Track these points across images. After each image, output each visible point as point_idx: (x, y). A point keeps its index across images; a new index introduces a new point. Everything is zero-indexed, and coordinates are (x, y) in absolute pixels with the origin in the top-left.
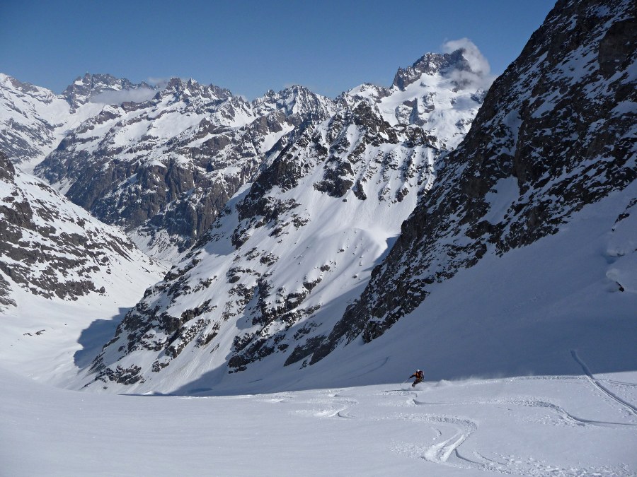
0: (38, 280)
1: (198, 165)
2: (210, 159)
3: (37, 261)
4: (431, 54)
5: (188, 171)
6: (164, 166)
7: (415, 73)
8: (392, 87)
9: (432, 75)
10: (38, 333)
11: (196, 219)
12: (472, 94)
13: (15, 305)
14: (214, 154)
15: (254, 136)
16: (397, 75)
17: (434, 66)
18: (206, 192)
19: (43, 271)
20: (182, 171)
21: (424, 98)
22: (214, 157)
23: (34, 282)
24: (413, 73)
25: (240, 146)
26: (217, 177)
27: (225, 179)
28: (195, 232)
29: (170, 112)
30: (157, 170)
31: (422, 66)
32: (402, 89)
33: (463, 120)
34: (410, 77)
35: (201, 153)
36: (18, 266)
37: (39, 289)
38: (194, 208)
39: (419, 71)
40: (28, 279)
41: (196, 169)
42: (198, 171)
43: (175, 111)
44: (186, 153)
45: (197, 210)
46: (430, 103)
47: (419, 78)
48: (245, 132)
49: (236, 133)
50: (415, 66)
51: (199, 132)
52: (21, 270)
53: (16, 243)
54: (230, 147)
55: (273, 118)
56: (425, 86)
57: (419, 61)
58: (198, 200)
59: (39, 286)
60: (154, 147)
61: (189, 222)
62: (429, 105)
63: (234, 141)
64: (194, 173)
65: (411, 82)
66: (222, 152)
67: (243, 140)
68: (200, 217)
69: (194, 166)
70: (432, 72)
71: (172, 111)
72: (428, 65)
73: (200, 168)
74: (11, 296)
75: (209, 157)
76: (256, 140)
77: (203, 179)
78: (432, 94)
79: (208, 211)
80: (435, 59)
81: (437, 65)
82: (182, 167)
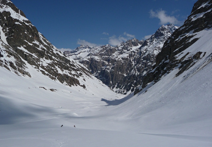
0: (45, 67)
1: (103, 60)
2: (108, 57)
3: (44, 58)
5: (100, 62)
6: (89, 61)
10: (52, 90)
11: (110, 76)
13: (30, 76)
14: (111, 55)
15: (127, 47)
18: (114, 65)
19: (48, 64)
20: (97, 62)
22: (111, 57)
23: (43, 67)
25: (121, 52)
26: (118, 58)
27: (122, 59)
28: (111, 82)
29: (83, 52)
30: (86, 63)
35: (105, 55)
36: (32, 56)
37: (46, 72)
38: (109, 72)
40: (39, 65)
41: (103, 62)
42: (104, 62)
43: (85, 52)
44: (98, 56)
45: (111, 72)
48: (123, 46)
49: (119, 47)
51: (101, 50)
52: (33, 58)
53: (31, 43)
54: (117, 52)
55: (134, 41)
58: (110, 68)
59: (46, 71)
60: (81, 58)
61: (107, 78)
63: (119, 50)
64: (102, 63)
66: (114, 54)
67: (122, 49)
68: (112, 75)
69: (102, 61)
71: (84, 52)
73: (104, 61)
74: (26, 70)
75: (108, 56)
76: (128, 49)
77: (111, 59)
79: (116, 72)
82: (97, 60)
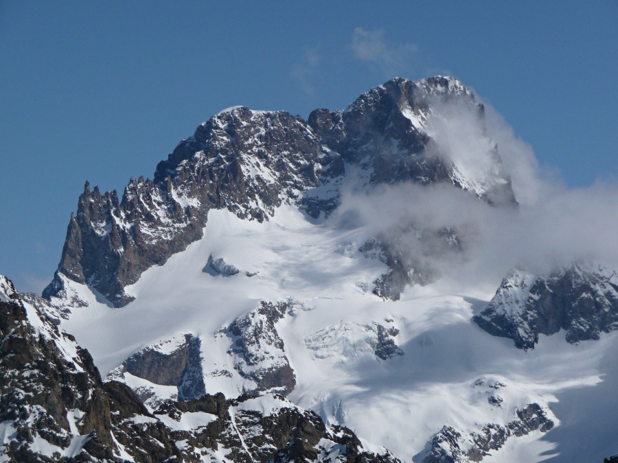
4: (245, 113)
7: (173, 209)
8: (54, 290)
9: (259, 216)
12: (475, 304)
16: (79, 227)
17: (269, 176)
21: (235, 330)
24: (161, 213)
31: (206, 173)
32: (111, 293)
33: (451, 436)
34: (145, 229)
39: (195, 202)
46: (269, 357)
47: (194, 232)
50: (165, 174)
56: (231, 272)
57: (185, 150)
62: (267, 365)
65: (157, 255)
70: (257, 204)
72: (234, 170)
78: (272, 313)
80: (268, 139)
81: (280, 166)
